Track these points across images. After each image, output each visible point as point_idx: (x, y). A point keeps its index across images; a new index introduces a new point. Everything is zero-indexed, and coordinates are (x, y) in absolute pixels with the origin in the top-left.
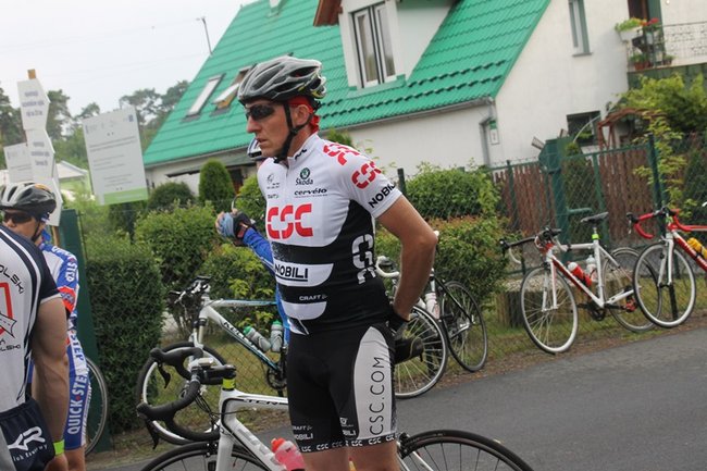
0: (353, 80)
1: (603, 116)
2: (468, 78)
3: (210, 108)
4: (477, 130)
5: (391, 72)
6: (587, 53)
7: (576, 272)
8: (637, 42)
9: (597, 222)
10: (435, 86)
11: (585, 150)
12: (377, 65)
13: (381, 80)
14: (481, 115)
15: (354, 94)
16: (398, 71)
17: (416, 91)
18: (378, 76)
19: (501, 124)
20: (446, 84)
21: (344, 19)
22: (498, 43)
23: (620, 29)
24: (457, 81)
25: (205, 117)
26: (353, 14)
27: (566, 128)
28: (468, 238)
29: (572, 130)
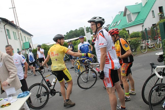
0: (128, 22)
1: (157, 24)
2: (140, 21)
3: (113, 26)
4: (142, 27)
5: (132, 21)
6: (154, 17)
7: (147, 44)
8: (160, 15)
9: (150, 38)
10: (137, 22)
11: (155, 28)
12: (130, 20)
13: (131, 22)
14: (142, 25)
15: (128, 24)
16: (133, 21)
17: (134, 23)
18: (130, 21)
19: (144, 26)
20: (138, 22)
21: (126, 15)
22: (143, 17)
23: (158, 14)
24: (139, 21)
25: (112, 27)
26: (127, 15)
27: (152, 26)
28: (135, 40)
29: (153, 26)
